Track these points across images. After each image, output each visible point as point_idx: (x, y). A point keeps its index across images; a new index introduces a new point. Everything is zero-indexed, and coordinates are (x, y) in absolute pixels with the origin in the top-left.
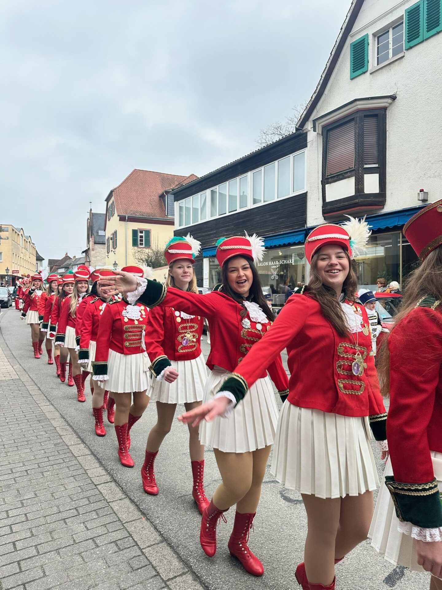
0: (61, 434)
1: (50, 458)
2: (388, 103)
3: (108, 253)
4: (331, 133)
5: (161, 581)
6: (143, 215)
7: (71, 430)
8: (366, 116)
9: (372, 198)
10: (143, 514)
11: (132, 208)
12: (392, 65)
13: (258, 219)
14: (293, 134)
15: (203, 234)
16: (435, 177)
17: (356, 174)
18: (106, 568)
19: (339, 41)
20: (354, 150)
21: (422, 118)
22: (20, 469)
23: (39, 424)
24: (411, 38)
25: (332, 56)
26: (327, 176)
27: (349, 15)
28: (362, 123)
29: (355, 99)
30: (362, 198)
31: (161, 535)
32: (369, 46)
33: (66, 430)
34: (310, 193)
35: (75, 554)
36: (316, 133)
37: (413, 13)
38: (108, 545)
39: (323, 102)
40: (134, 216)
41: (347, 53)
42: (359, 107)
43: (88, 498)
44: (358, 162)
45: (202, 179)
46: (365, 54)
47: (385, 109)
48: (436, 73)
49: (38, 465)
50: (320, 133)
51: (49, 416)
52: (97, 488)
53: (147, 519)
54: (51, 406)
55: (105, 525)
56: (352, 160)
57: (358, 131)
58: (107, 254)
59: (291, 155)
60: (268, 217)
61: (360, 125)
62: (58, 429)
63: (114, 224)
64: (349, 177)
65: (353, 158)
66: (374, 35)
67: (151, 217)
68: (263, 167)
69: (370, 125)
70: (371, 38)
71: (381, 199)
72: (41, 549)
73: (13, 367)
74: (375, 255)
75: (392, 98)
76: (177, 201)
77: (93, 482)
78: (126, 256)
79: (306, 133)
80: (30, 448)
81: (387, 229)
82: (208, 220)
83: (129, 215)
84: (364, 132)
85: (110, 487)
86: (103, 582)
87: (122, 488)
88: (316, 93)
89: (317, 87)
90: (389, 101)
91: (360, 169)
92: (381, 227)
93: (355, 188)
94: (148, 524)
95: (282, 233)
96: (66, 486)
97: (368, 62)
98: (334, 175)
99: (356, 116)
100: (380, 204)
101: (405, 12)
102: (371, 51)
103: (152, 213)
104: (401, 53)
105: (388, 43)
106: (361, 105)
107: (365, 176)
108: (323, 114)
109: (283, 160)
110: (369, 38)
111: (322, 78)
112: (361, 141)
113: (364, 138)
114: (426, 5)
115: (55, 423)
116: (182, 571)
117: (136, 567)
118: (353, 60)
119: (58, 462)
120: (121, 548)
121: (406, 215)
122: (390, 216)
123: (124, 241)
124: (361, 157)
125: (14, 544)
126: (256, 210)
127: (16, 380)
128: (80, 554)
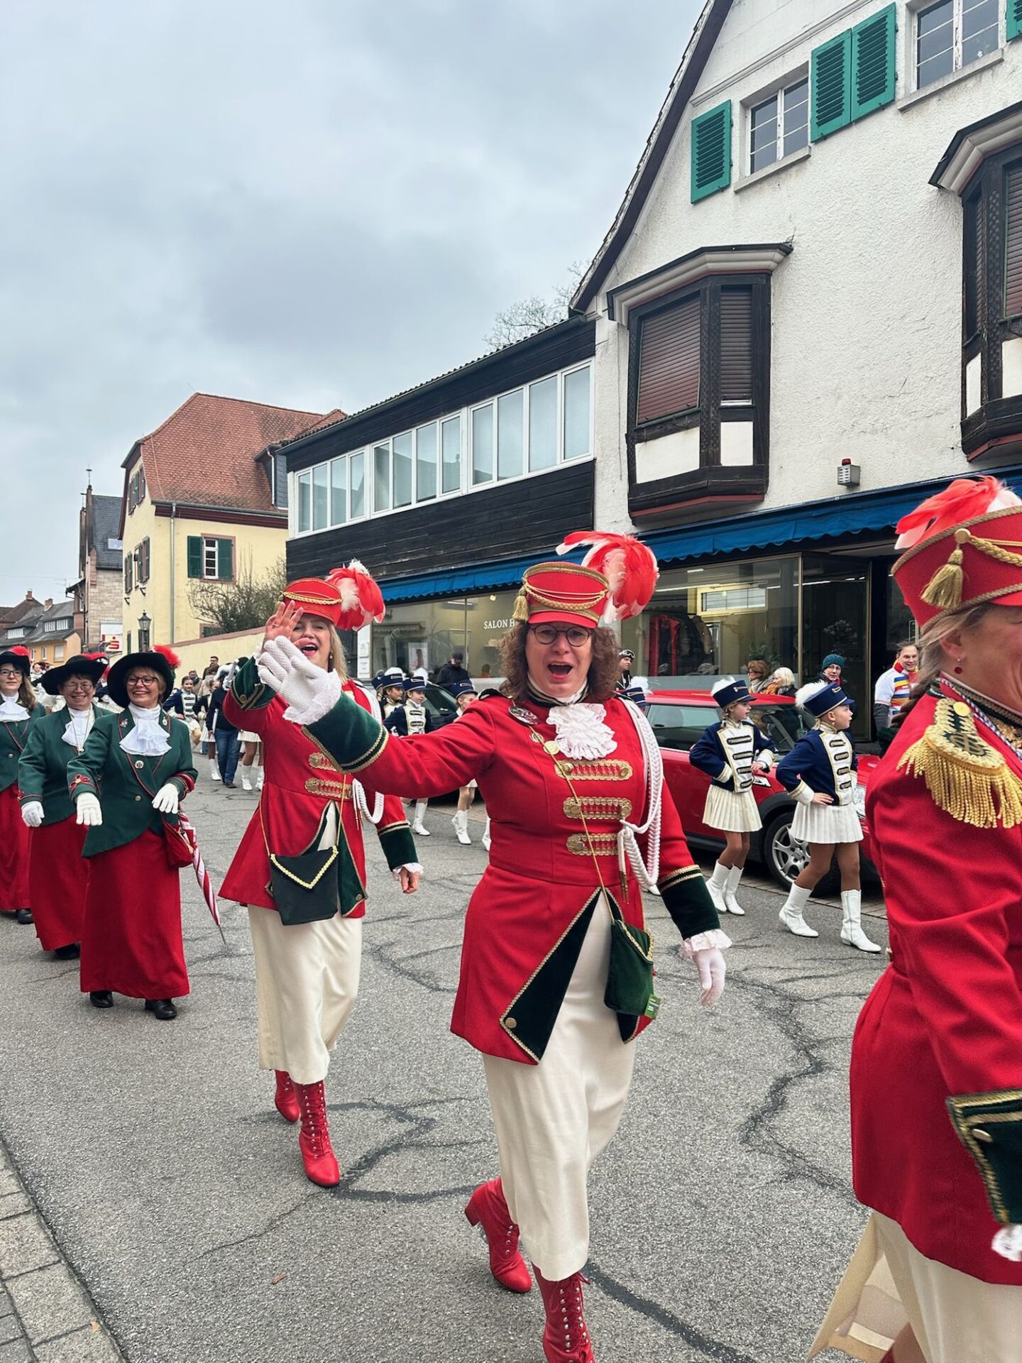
2: (775, 262)
3: (128, 592)
4: (649, 324)
6: (215, 503)
9: (738, 476)
10: (99, 1311)
11: (187, 485)
12: (783, 176)
13: (485, 519)
14: (563, 323)
15: (357, 551)
16: (874, 432)
17: (702, 420)
19: (667, 113)
20: (699, 366)
21: (848, 298)
24: (824, 115)
25: (652, 146)
26: (639, 424)
27: (689, 54)
28: (717, 304)
29: (702, 248)
30: (714, 477)
32: (733, 129)
34: (601, 462)
36: (614, 324)
37: (829, 60)
39: (631, 251)
40: (192, 504)
41: (685, 143)
42: (711, 266)
44: (707, 393)
45: (353, 421)
46: (724, 148)
47: (767, 274)
48: (878, 199)
50: (624, 323)
53: (107, 1327)
56: (694, 390)
57: (707, 322)
58: (126, 596)
59: (558, 373)
60: (506, 514)
61: (712, 308)
63: (142, 523)
64: (687, 428)
65: (695, 385)
66: (744, 104)
67: (236, 508)
68: (495, 398)
69: (735, 307)
70: (737, 109)
71: (757, 481)
74: (746, 607)
75: (783, 251)
76: (294, 471)
78: (172, 600)
79: (594, 322)
81: (770, 550)
82: (368, 519)
83: (179, 502)
84: (722, 326)
85: (22, 1230)
87: (54, 1233)
88: (616, 231)
89: (617, 218)
90: (777, 256)
91: (712, 409)
92: (757, 545)
93: (701, 453)
94: (106, 1342)
95: (539, 552)
97: (731, 166)
98: (654, 422)
99: (704, 287)
100: (754, 491)
101: (810, 55)
102: (738, 139)
103: (238, 499)
104: (804, 149)
105: (774, 125)
106: (714, 263)
107: (722, 424)
108: (629, 279)
109: (540, 384)
110: (733, 112)
111: (629, 197)
112: (715, 344)
113: (722, 340)
114: (856, 44)
118: (698, 159)
121: (811, 517)
122: (778, 519)
123: (168, 563)
124: (713, 380)
126: (480, 498)
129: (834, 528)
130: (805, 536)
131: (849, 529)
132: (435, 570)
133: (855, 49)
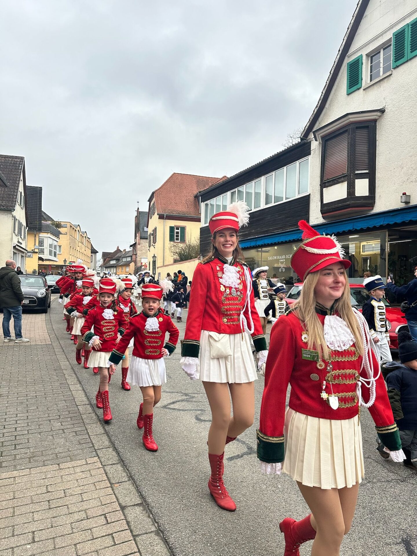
0: (68, 378)
1: (54, 391)
2: (378, 116)
3: (150, 247)
4: (329, 143)
6: (179, 214)
8: (357, 128)
9: (362, 200)
11: (170, 207)
12: (382, 82)
13: (269, 218)
14: (299, 143)
16: (416, 181)
17: (348, 179)
18: (65, 442)
19: (337, 61)
20: (347, 158)
21: (406, 129)
22: (33, 395)
23: (55, 372)
24: (398, 58)
25: (332, 74)
26: (325, 181)
27: (346, 38)
28: (355, 134)
29: (347, 113)
30: (353, 200)
31: (105, 431)
32: (363, 65)
33: (71, 376)
34: (312, 195)
35: (50, 435)
36: (318, 142)
37: (399, 36)
38: (71, 433)
39: (324, 114)
40: (172, 214)
41: (345, 71)
42: (351, 120)
43: (69, 411)
44: (350, 168)
45: (224, 183)
46: (359, 73)
47: (375, 121)
49: (45, 394)
50: (321, 142)
51: (63, 367)
52: (78, 407)
54: (67, 362)
55: (73, 424)
56: (345, 167)
57: (350, 141)
59: (297, 162)
60: (277, 216)
61: (352, 136)
62: (66, 375)
63: (154, 222)
64: (342, 182)
65: (346, 165)
66: (367, 55)
67: (187, 215)
68: (274, 172)
69: (362, 136)
70: (364, 58)
71: (370, 201)
73: (49, 336)
75: (381, 112)
76: (204, 202)
77: (76, 404)
78: (164, 250)
79: (310, 142)
81: (375, 229)
83: (166, 214)
84: (356, 142)
86: (60, 447)
88: (318, 108)
89: (318, 102)
90: (379, 114)
91: (352, 174)
92: (370, 227)
93: (347, 191)
95: (289, 231)
96: (58, 405)
97: (362, 79)
98: (330, 180)
99: (349, 128)
100: (369, 206)
101: (392, 35)
102: (365, 69)
103: (187, 212)
104: (390, 72)
105: (379, 63)
106: (352, 118)
107: (356, 180)
108: (323, 125)
109: (291, 166)
110: (363, 59)
111: (323, 94)
112: (353, 150)
113: (356, 148)
114: (410, 29)
115: (66, 372)
116: (108, 446)
117: (82, 443)
118: (350, 78)
119: (58, 393)
120: (78, 434)
121: (390, 216)
122: (377, 216)
123: (162, 236)
124: (353, 163)
125: (16, 428)
126: (267, 210)
127: (48, 344)
128: (52, 435)
129: (398, 220)
130: (387, 223)
131: (404, 220)
132: (251, 238)
133: (410, 31)
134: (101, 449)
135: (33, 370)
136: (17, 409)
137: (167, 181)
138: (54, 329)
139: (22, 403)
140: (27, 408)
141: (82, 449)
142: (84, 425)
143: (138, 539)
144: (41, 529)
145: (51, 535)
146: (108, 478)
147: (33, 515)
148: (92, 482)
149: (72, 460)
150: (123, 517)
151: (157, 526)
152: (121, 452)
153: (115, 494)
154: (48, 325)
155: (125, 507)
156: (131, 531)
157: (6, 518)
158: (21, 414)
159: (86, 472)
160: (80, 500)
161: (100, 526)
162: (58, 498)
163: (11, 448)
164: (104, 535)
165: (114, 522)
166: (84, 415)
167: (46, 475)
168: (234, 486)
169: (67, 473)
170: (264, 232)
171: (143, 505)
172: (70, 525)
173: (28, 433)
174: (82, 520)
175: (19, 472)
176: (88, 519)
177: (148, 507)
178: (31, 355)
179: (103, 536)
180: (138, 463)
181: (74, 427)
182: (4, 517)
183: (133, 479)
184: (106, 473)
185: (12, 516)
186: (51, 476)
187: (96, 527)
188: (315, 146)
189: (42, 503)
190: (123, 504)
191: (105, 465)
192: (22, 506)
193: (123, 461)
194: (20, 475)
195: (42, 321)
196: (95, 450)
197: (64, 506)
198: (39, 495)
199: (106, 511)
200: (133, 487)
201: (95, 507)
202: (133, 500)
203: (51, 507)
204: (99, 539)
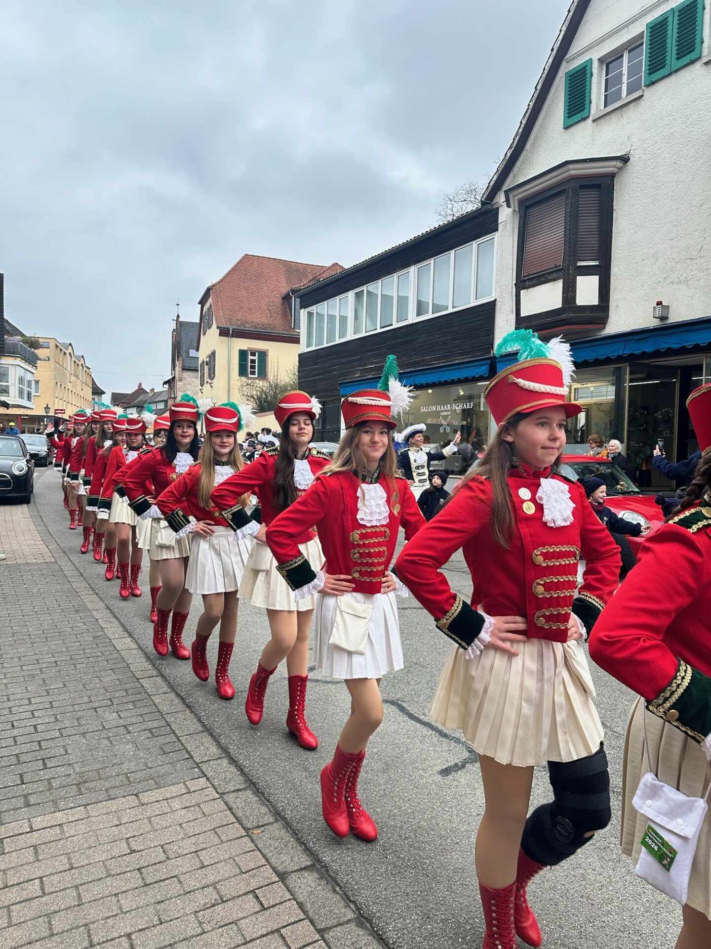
0: (104, 626)
1: (86, 651)
2: (618, 168)
3: (202, 385)
4: (533, 211)
5: (194, 763)
6: (256, 328)
7: (117, 623)
9: (587, 312)
10: (189, 707)
11: (239, 316)
12: (625, 109)
13: (423, 339)
14: (478, 210)
15: (342, 360)
16: (679, 282)
17: (564, 275)
18: (135, 750)
19: (548, 68)
20: (563, 239)
21: (665, 192)
22: (49, 660)
23: (77, 615)
24: (654, 68)
25: (538, 91)
26: (523, 277)
27: (564, 28)
28: (577, 198)
29: (567, 161)
30: (572, 312)
31: (204, 725)
32: (593, 78)
33: (110, 622)
34: (499, 301)
35: (103, 738)
36: (511, 210)
37: (658, 29)
38: (142, 732)
39: (523, 162)
40: (242, 328)
41: (561, 87)
42: (572, 172)
43: (126, 691)
44: (569, 256)
45: (341, 276)
46: (586, 90)
48: (688, 124)
49: (71, 657)
50: (517, 209)
51: (90, 606)
52: (139, 682)
53: (192, 712)
54: (95, 596)
55: (141, 715)
56: (560, 255)
57: (569, 210)
58: (200, 388)
59: (474, 242)
60: (436, 336)
61: (573, 200)
62: (100, 621)
63: (211, 340)
64: (554, 280)
65: (560, 251)
66: (601, 60)
67: (269, 331)
68: (433, 259)
69: (589, 199)
70: (595, 64)
71: (600, 315)
72: (64, 732)
73: (47, 547)
75: (623, 160)
76: (305, 308)
77: (135, 676)
78: (229, 391)
79: (498, 209)
80: (63, 640)
81: (608, 361)
82: (349, 339)
83: (233, 327)
84: (580, 212)
85: (155, 681)
86: (130, 761)
87: (169, 683)
88: (513, 149)
89: (514, 140)
90: (619, 164)
91: (571, 267)
92: (599, 358)
93: (563, 297)
94: (192, 716)
95: (457, 362)
96: (102, 679)
97: (591, 103)
98: (533, 276)
99: (568, 186)
100: (599, 322)
101: (645, 27)
102: (596, 85)
103: (271, 325)
104: (639, 91)
105: (621, 74)
106: (574, 171)
107: (578, 278)
108: (522, 181)
109: (462, 250)
110: (593, 66)
111: (522, 126)
112: (574, 225)
113: (579, 221)
114: (676, 18)
115: (98, 614)
116: (218, 756)
117: (169, 751)
118: (569, 99)
119: (95, 655)
120: (156, 735)
121: (634, 339)
122: (613, 340)
123: (226, 367)
124: (573, 249)
125: (35, 726)
126: (420, 326)
127: (50, 563)
128: (108, 738)
129: (649, 347)
130: (630, 352)
131: (658, 348)
133: (676, 22)
134: (206, 762)
135: (36, 612)
136: (26, 688)
137: (233, 269)
138: (52, 534)
139: (33, 676)
140: (46, 686)
141: (171, 763)
142: (162, 715)
143: (329, 936)
144: (140, 927)
145: (164, 940)
146: (236, 818)
147: (118, 901)
148: (209, 827)
149: (159, 787)
150: (288, 896)
151: (354, 909)
152: (245, 767)
153: (258, 849)
154: (39, 525)
155: (285, 873)
156: (312, 922)
157: (68, 908)
158: (37, 699)
159: (192, 809)
160: (198, 865)
161: (251, 915)
162: (155, 864)
163: (38, 766)
164: (265, 933)
165: (274, 906)
166: (156, 697)
167: (119, 819)
168: (469, 824)
169: (157, 813)
170: (414, 364)
171: (317, 869)
172: (193, 915)
173: (62, 735)
174: (214, 905)
175: (67, 814)
176: (223, 902)
177: (327, 871)
178: (25, 584)
179: (263, 936)
180: (283, 786)
181: (144, 721)
182: (63, 907)
183: (283, 819)
184: (230, 809)
185: (78, 905)
186: (129, 818)
187: (244, 918)
188: (506, 215)
189: (129, 874)
190: (281, 869)
191: (224, 794)
192: (90, 882)
193: (254, 784)
194: (70, 820)
195: (24, 518)
196: (197, 764)
197: (172, 877)
198: (118, 859)
199: (254, 885)
200: (288, 835)
201: (230, 877)
202: (296, 859)
203: (148, 882)
204: (258, 941)
